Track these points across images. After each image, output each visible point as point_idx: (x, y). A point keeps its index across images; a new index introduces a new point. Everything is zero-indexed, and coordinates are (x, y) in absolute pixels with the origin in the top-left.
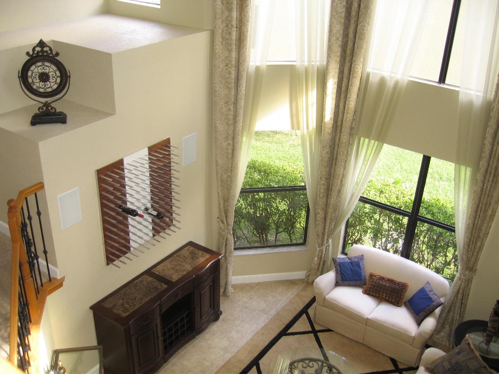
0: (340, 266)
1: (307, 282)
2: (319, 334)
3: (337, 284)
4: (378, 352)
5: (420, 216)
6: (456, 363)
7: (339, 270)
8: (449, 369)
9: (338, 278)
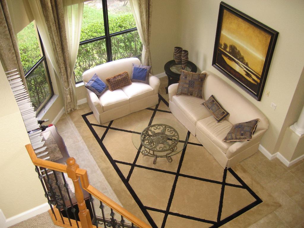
0: (93, 87)
1: (68, 113)
2: (111, 126)
3: (99, 96)
4: (140, 111)
5: (111, 34)
6: (189, 82)
7: (94, 89)
8: (189, 86)
9: (96, 94)
